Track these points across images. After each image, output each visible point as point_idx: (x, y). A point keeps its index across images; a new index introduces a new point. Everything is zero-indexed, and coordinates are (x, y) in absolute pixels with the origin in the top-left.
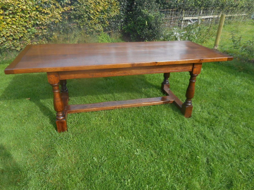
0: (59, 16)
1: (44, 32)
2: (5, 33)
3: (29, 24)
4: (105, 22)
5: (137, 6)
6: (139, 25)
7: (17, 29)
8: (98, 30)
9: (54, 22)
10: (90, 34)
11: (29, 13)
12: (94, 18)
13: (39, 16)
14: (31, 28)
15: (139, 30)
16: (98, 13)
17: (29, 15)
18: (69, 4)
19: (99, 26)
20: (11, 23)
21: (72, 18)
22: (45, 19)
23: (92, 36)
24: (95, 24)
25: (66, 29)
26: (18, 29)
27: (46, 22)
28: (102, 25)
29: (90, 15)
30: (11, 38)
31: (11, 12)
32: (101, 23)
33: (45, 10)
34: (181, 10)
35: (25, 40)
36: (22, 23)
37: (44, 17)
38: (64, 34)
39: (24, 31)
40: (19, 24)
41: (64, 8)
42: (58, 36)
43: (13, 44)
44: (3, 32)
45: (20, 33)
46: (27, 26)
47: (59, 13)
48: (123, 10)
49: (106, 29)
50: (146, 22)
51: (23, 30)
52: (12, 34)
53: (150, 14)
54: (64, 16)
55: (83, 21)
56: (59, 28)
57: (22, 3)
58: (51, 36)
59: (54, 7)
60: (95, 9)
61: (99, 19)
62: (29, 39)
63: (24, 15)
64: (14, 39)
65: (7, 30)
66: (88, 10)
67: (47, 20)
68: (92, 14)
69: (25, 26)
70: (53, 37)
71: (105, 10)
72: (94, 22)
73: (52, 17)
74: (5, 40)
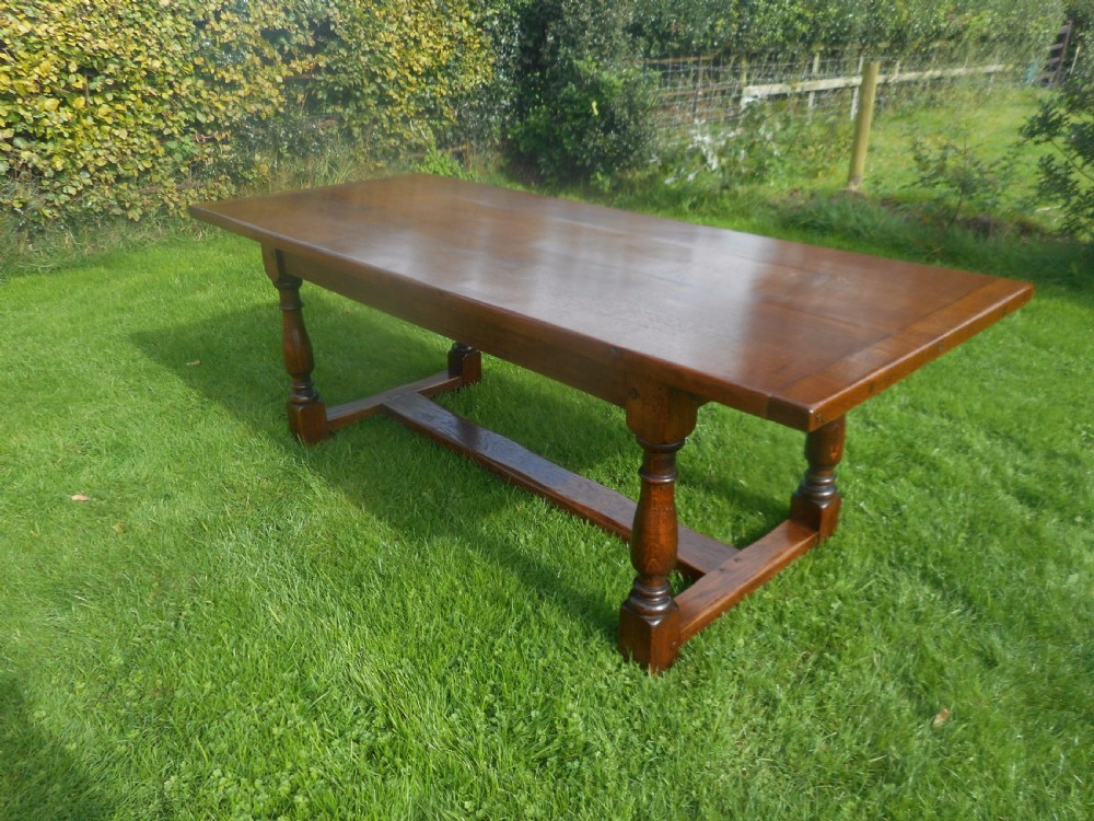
0: (275, 92)
1: (224, 152)
2: (90, 158)
3: (170, 124)
4: (442, 111)
5: (558, 46)
6: (569, 117)
7: (131, 141)
8: (416, 143)
9: (259, 117)
10: (387, 158)
11: (171, 86)
12: (400, 96)
13: (204, 94)
14: (178, 136)
15: (569, 136)
16: (414, 79)
17: (171, 92)
18: (308, 49)
19: (420, 127)
20: (109, 120)
21: (322, 99)
22: (225, 103)
23: (394, 164)
24: (405, 120)
25: (302, 142)
26: (135, 144)
27: (229, 114)
28: (430, 125)
29: (384, 86)
30: (110, 175)
31: (110, 82)
32: (427, 116)
33: (227, 71)
34: (733, 58)
35: (157, 183)
36: (147, 121)
37: (222, 97)
38: (293, 159)
39: (153, 148)
40: (137, 124)
41: (293, 65)
42: (272, 167)
43: (117, 195)
44: (82, 153)
45: (141, 155)
46: (165, 133)
47: (273, 81)
48: (506, 66)
49: (446, 139)
50: (594, 104)
51: (151, 145)
52: (112, 159)
53: (605, 75)
54: (291, 94)
55: (359, 110)
56: (275, 137)
57: (148, 48)
58: (249, 165)
59: (257, 60)
60: (402, 63)
61: (421, 100)
62: (172, 180)
63: (154, 92)
64: (119, 179)
66: (380, 68)
67: (234, 107)
68: (394, 84)
69: (159, 133)
70: (255, 171)
71: (440, 68)
72: (402, 111)
73: (250, 97)
74: (89, 182)
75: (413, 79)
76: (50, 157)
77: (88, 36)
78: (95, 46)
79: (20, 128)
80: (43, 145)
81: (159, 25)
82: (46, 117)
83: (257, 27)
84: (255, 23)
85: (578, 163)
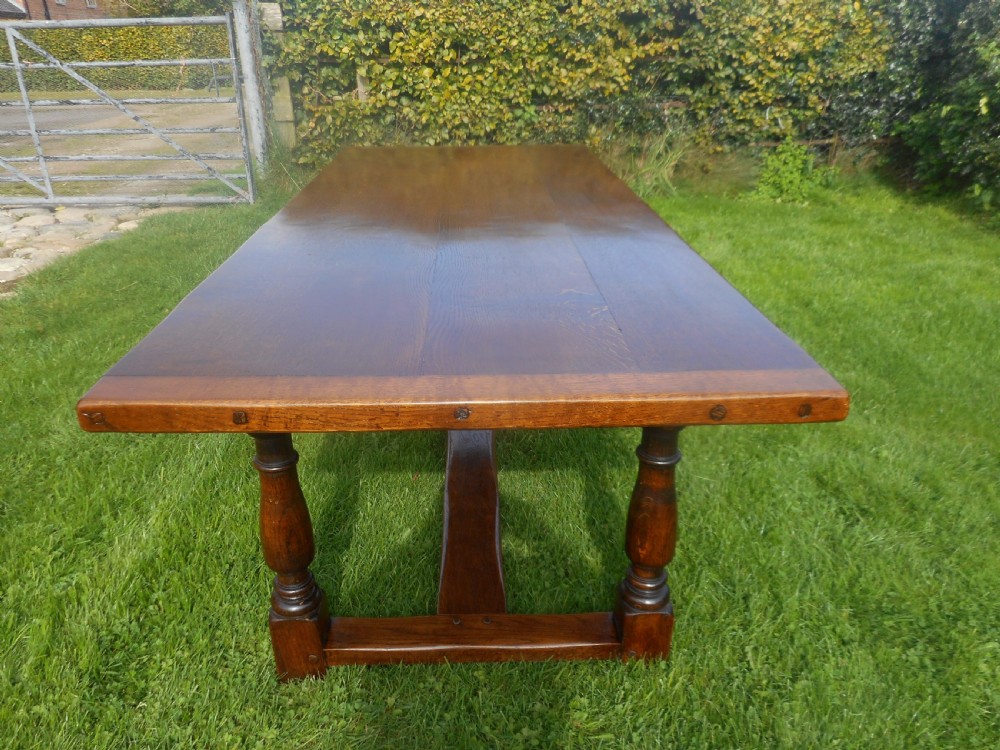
0: (622, 72)
1: (565, 123)
2: (449, 117)
3: (518, 94)
4: (806, 100)
5: (970, 31)
7: (483, 106)
8: (768, 132)
9: (602, 94)
11: (523, 62)
12: (758, 82)
13: (555, 70)
14: (523, 105)
16: (779, 65)
17: (522, 67)
18: (666, 33)
19: (778, 116)
20: (468, 88)
21: (671, 81)
22: (572, 79)
23: (740, 151)
24: (760, 107)
25: (640, 119)
26: (486, 108)
27: (573, 89)
28: (790, 114)
29: (741, 71)
30: (463, 133)
31: (475, 56)
32: (788, 104)
33: (578, 50)
36: (499, 90)
37: (570, 74)
38: (628, 135)
39: (502, 113)
40: (490, 92)
41: (646, 47)
42: (605, 140)
45: (490, 118)
46: (513, 102)
47: (623, 62)
48: (905, 54)
49: (808, 130)
50: (984, 101)
51: (500, 111)
52: (466, 120)
54: (641, 75)
55: (709, 93)
57: (509, 29)
58: (582, 136)
59: (609, 42)
60: (765, 48)
61: (782, 87)
63: (508, 66)
64: (470, 136)
65: (456, 107)
66: (738, 53)
67: (579, 83)
68: (753, 69)
69: (509, 101)
70: (588, 142)
71: (814, 54)
72: (757, 97)
73: (596, 75)
74: (447, 137)
75: (774, 64)
76: (420, 114)
77: (463, 18)
78: (467, 27)
79: (404, 89)
80: (418, 104)
81: (524, 9)
82: (423, 82)
83: (614, 11)
84: (612, 8)
85: (953, 170)
